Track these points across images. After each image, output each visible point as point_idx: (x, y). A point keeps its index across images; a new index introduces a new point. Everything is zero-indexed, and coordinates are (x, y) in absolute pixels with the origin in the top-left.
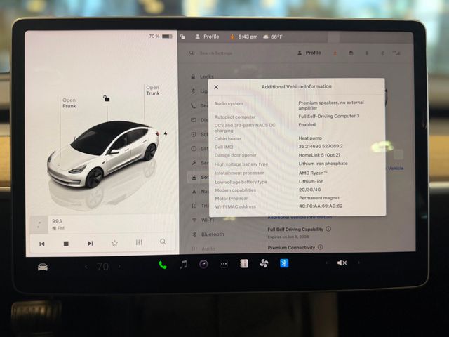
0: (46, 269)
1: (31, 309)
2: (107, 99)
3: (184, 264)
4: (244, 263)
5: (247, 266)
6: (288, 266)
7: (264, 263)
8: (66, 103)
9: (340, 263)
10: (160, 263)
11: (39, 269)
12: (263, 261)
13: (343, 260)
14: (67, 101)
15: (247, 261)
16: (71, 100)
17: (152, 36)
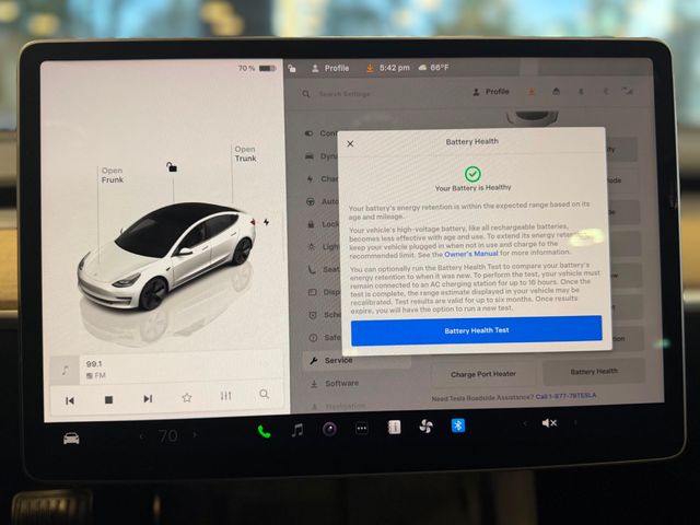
0: (77, 441)
1: (43, 503)
2: (173, 169)
3: (299, 429)
4: (395, 427)
5: (399, 432)
6: (464, 430)
7: (426, 426)
8: (107, 176)
9: (546, 423)
10: (260, 428)
11: (66, 442)
12: (424, 422)
13: (551, 418)
14: (110, 171)
15: (398, 422)
16: (114, 171)
17: (243, 68)
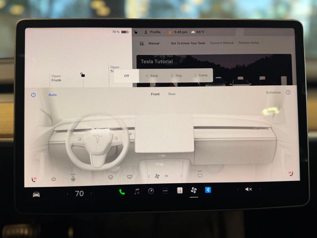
0: (39, 196)
2: (83, 76)
3: (137, 191)
4: (180, 190)
5: (182, 192)
6: (210, 192)
7: (194, 190)
8: (54, 78)
9: (247, 189)
10: (120, 191)
11: (34, 196)
13: (249, 187)
14: (55, 76)
15: (181, 188)
16: (57, 76)
17: (114, 32)
